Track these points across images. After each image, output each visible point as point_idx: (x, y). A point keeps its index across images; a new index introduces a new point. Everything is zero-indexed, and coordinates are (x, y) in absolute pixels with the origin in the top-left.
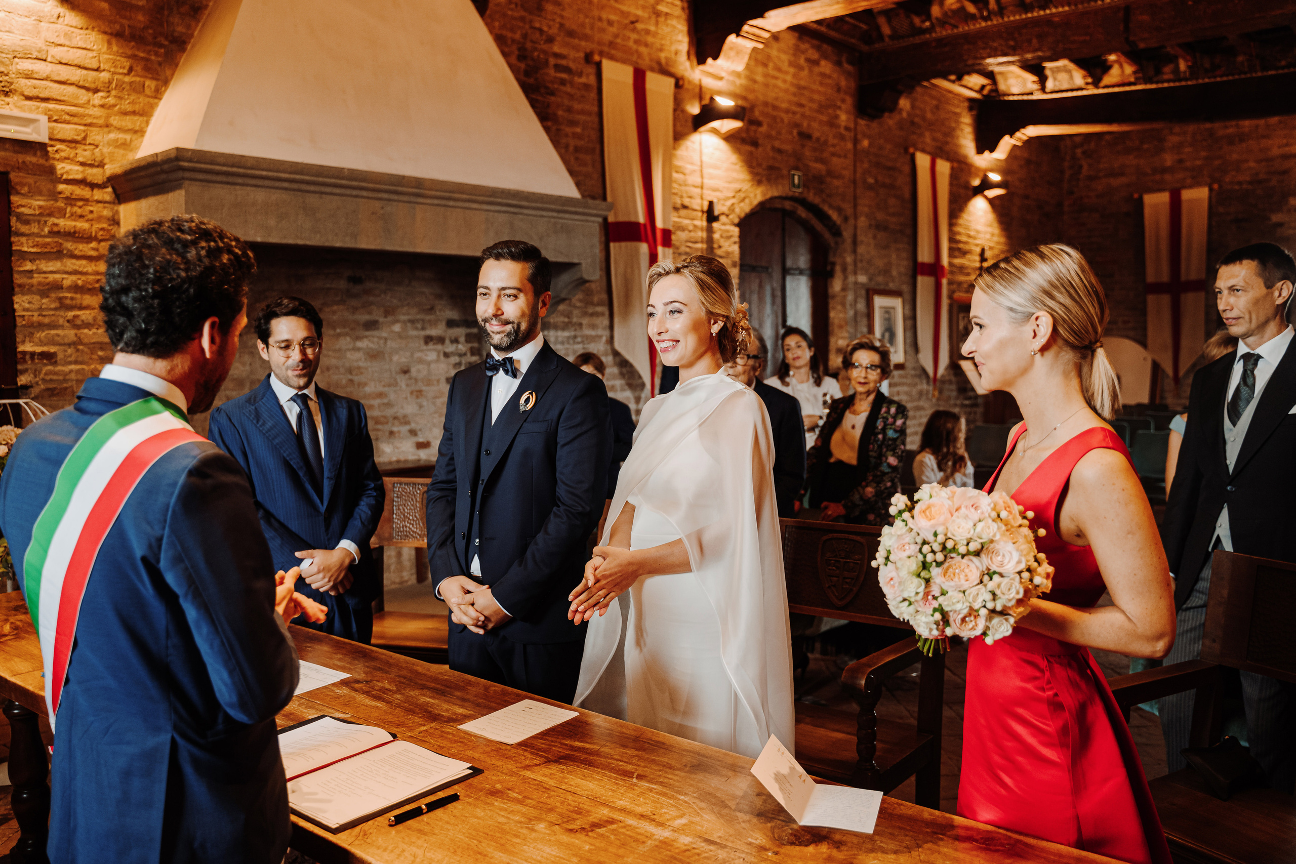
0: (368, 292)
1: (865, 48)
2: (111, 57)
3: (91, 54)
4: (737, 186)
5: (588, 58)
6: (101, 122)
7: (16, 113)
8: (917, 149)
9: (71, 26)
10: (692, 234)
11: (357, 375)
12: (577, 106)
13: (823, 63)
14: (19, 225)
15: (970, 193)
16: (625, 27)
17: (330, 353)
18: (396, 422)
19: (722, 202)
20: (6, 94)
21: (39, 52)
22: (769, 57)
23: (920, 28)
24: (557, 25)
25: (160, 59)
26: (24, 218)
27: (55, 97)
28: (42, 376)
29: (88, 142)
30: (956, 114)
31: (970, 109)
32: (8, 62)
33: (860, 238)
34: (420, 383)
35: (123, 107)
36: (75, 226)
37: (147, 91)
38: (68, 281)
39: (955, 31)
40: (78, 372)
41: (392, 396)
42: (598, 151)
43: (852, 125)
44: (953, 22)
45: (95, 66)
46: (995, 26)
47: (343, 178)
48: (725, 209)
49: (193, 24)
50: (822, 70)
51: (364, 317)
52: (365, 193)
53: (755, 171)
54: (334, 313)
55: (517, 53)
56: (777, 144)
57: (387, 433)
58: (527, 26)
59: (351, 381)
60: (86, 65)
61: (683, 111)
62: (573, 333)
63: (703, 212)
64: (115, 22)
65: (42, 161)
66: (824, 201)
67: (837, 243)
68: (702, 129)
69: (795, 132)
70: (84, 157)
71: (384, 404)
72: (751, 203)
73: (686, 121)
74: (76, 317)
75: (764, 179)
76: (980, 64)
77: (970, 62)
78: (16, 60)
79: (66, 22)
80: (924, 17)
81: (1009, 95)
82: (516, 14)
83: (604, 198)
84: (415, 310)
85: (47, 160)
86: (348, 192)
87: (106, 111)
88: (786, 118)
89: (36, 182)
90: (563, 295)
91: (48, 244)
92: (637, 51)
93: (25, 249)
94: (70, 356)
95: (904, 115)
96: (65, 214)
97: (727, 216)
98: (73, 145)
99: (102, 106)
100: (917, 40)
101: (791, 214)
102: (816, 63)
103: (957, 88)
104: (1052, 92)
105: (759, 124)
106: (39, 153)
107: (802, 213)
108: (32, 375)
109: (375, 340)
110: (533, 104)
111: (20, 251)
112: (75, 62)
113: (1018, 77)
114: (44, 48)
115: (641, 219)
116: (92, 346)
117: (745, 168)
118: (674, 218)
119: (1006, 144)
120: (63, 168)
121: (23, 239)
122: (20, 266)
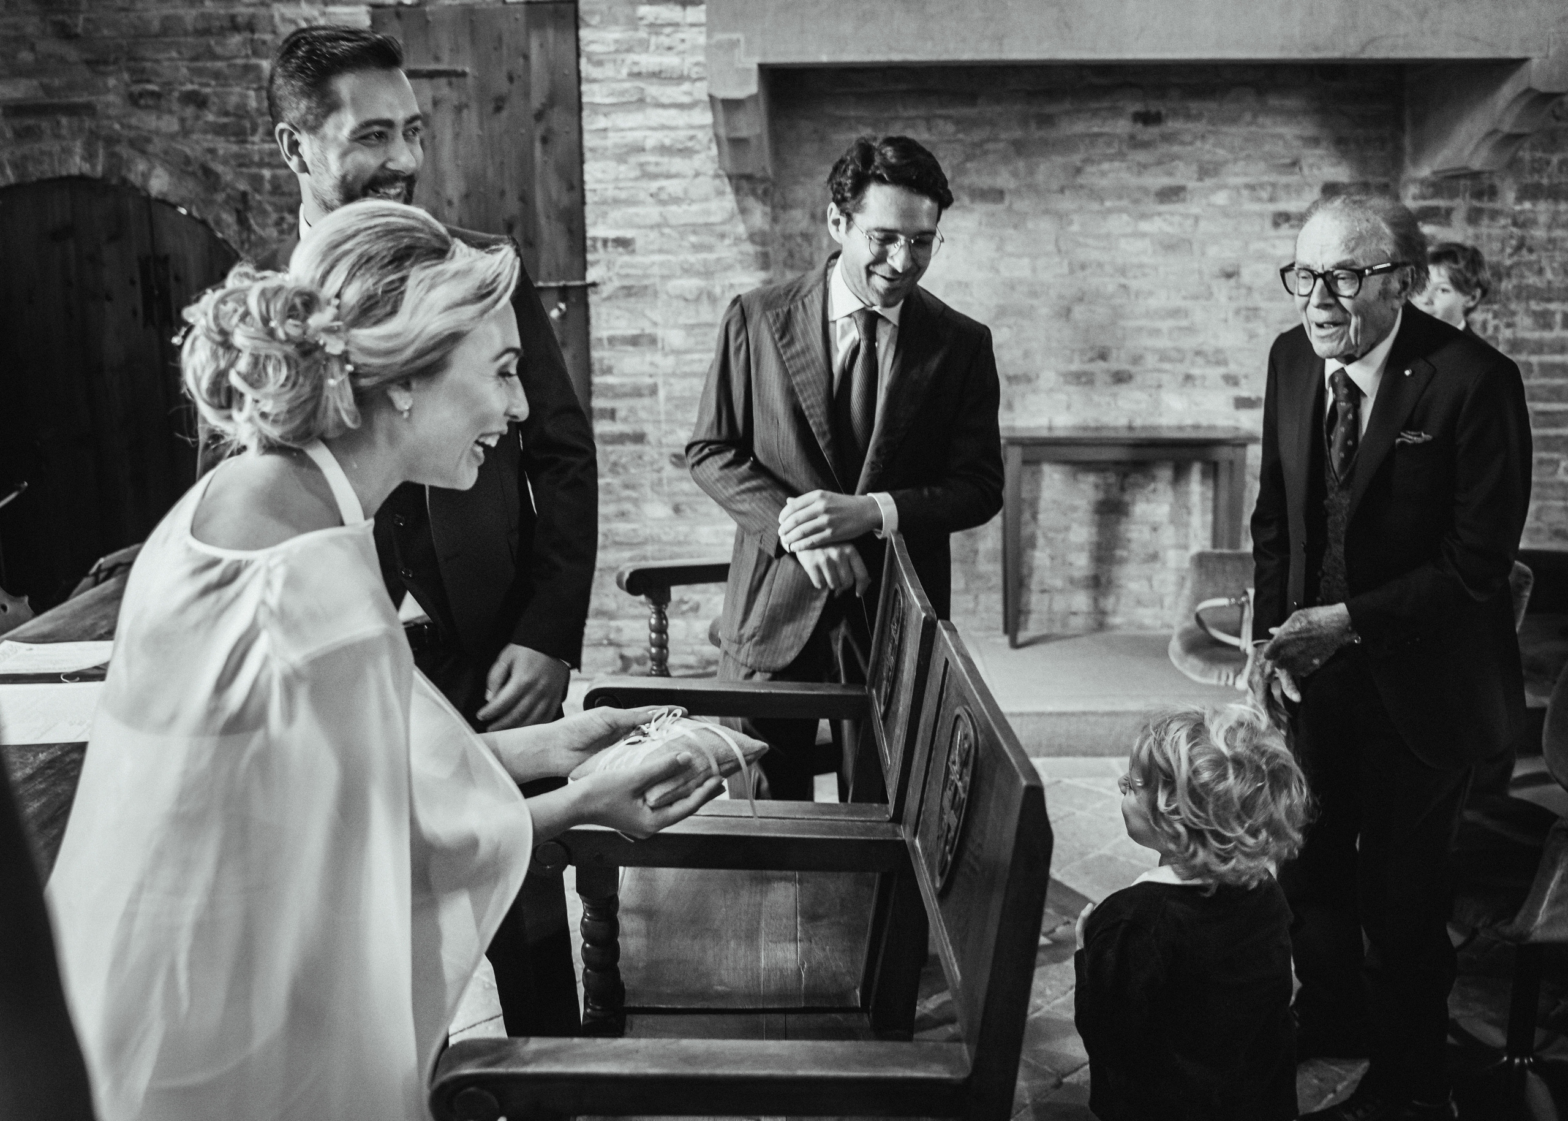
0: (1170, 138)
11: (1135, 277)
14: (590, 68)
17: (1090, 241)
18: (1200, 360)
26: (595, 58)
28: (616, 269)
34: (1256, 296)
36: (660, 64)
38: (652, 140)
40: (662, 264)
41: (1198, 316)
51: (1158, 180)
54: (1103, 174)
57: (1180, 378)
59: (1124, 287)
71: (1180, 329)
74: (661, 189)
84: (1262, 165)
89: (610, 8)
91: (626, 91)
93: (601, 100)
94: (652, 243)
96: (648, 47)
108: (605, 269)
109: (1177, 219)
111: (592, 103)
116: (681, 229)
121: (595, 87)
122: (592, 123)
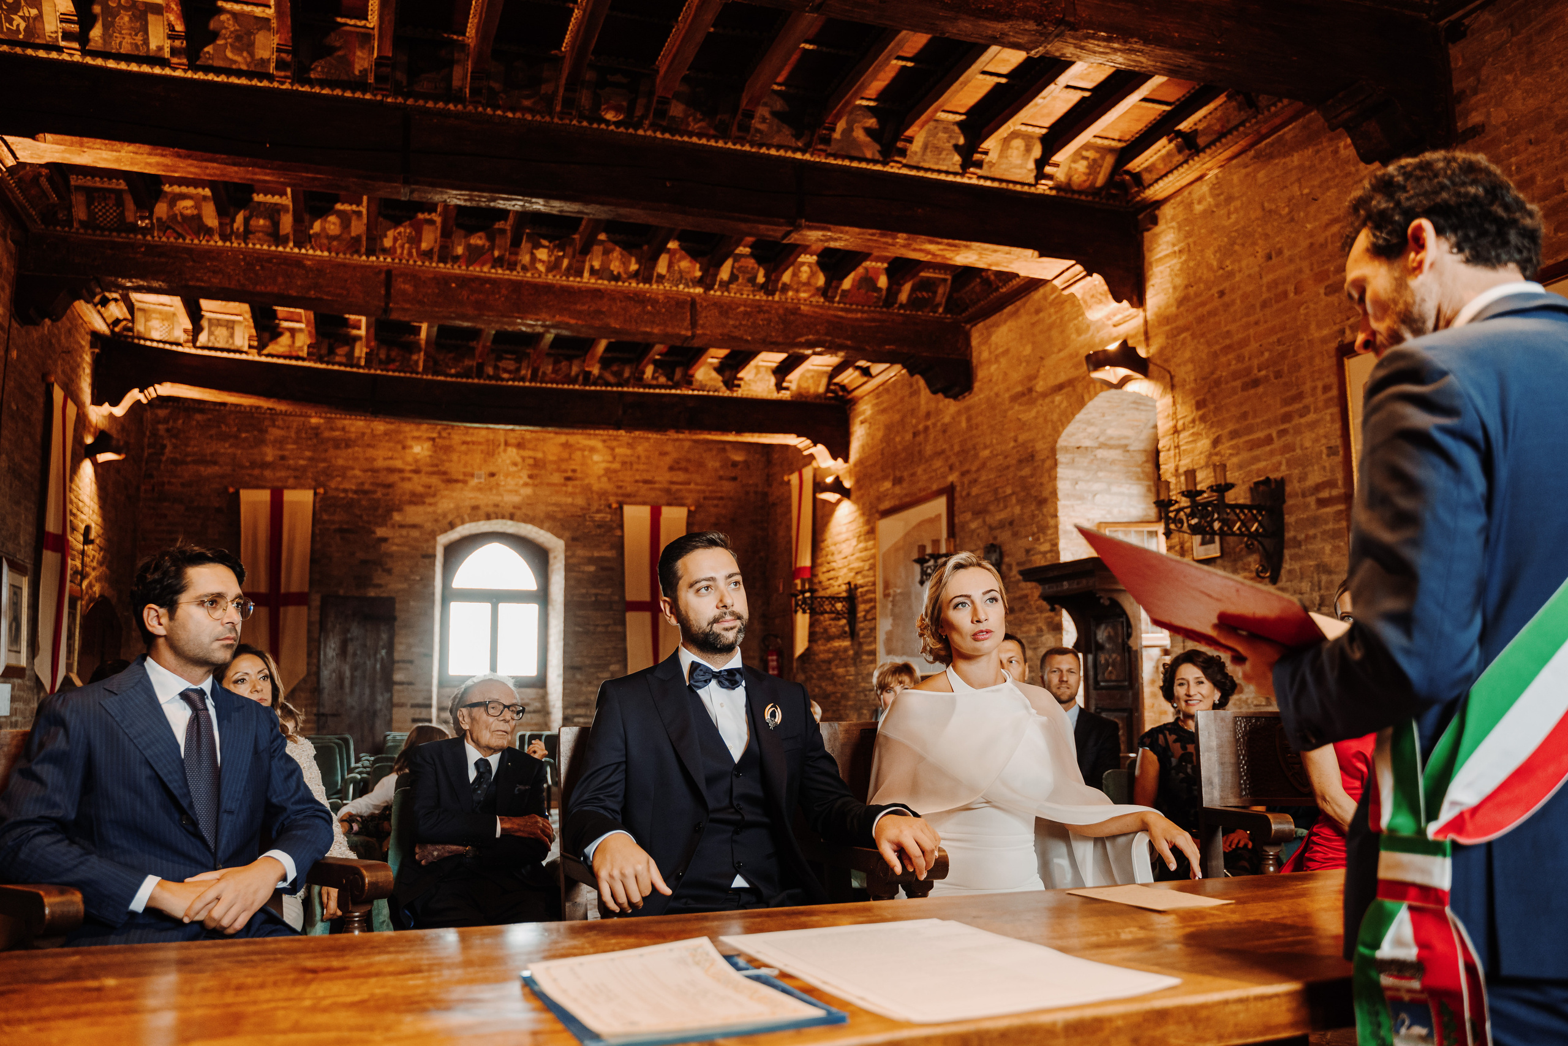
1: (41, 227)
8: (53, 378)
15: (83, 451)
23: (133, 225)
31: (93, 345)
39: (180, 241)
44: (180, 230)
46: (232, 249)
80: (142, 213)
81: (146, 339)
100: (122, 238)
104: (203, 348)
119: (135, 395)
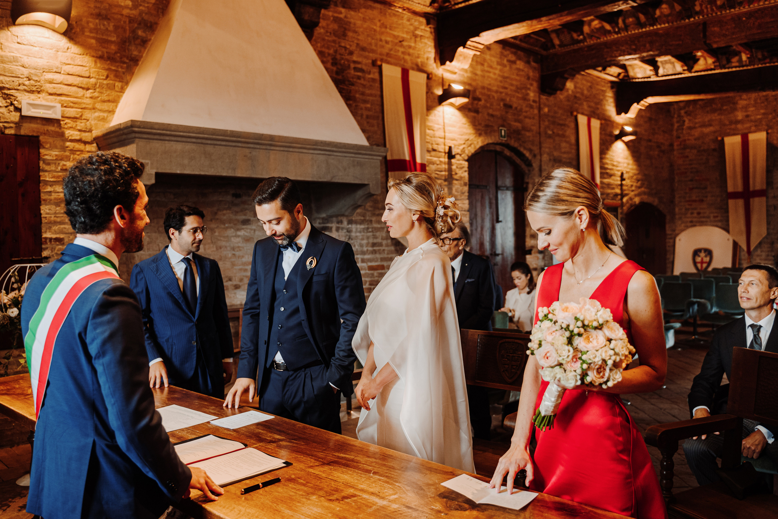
0: (244, 203)
1: (544, 53)
2: (97, 70)
3: (85, 69)
4: (466, 137)
5: (374, 63)
6: (90, 106)
7: (44, 103)
8: (578, 113)
9: (75, 54)
10: (439, 166)
11: (238, 251)
12: (368, 92)
13: (518, 62)
14: (44, 166)
15: (613, 139)
16: (396, 44)
17: (222, 238)
19: (457, 147)
20: (39, 92)
21: (57, 68)
22: (485, 60)
23: (577, 39)
24: (355, 45)
25: (124, 70)
26: (47, 161)
27: (65, 93)
28: (55, 251)
29: (83, 118)
30: (603, 91)
31: (612, 88)
32: (40, 75)
33: (544, 167)
35: (103, 98)
37: (117, 89)
39: (599, 41)
42: (381, 118)
43: (537, 99)
44: (597, 35)
45: (87, 75)
47: (227, 136)
48: (459, 151)
49: (143, 50)
50: (518, 66)
51: (242, 217)
52: (240, 145)
53: (478, 128)
54: (224, 215)
55: (331, 61)
56: (491, 111)
58: (337, 46)
59: (234, 254)
60: (83, 75)
61: (432, 93)
62: (366, 226)
63: (445, 153)
64: (99, 50)
65: (57, 129)
66: (520, 145)
67: (529, 171)
68: (444, 103)
69: (502, 104)
70: (81, 126)
72: (475, 147)
73: (434, 99)
75: (483, 133)
76: (614, 60)
77: (608, 59)
78: (44, 73)
79: (72, 51)
80: (579, 33)
81: (636, 78)
82: (330, 39)
83: (385, 146)
85: (60, 129)
86: (231, 144)
87: (93, 100)
88: (496, 95)
89: (54, 142)
90: (359, 203)
91: (60, 176)
92: (403, 58)
93: (47, 179)
95: (570, 92)
96: (69, 159)
97: (460, 155)
98: (75, 120)
99: (91, 98)
100: (576, 47)
101: (500, 153)
102: (514, 62)
103: (603, 75)
104: (662, 76)
105: (479, 100)
106: (56, 125)
107: (507, 153)
108: (50, 251)
109: (249, 231)
110: (341, 91)
111: (45, 180)
112: (77, 74)
113: (641, 67)
114: (60, 66)
115: (407, 158)
117: (471, 126)
118: (428, 157)
119: (635, 108)
120: (69, 133)
121: (47, 174)
122: (44, 189)
